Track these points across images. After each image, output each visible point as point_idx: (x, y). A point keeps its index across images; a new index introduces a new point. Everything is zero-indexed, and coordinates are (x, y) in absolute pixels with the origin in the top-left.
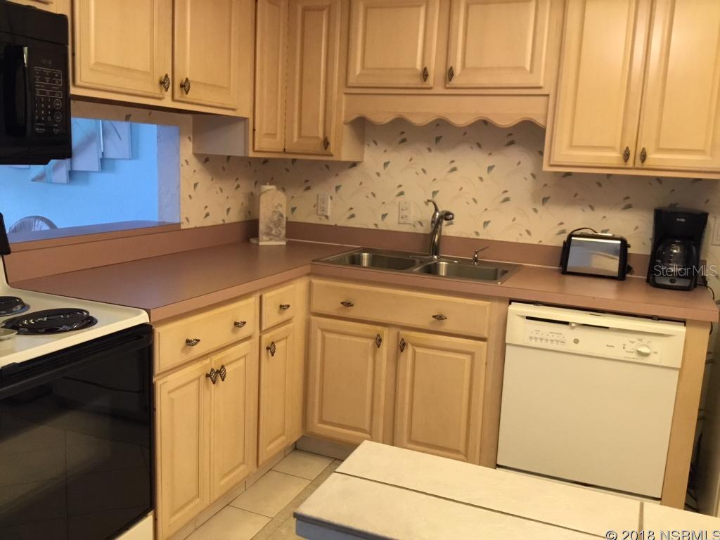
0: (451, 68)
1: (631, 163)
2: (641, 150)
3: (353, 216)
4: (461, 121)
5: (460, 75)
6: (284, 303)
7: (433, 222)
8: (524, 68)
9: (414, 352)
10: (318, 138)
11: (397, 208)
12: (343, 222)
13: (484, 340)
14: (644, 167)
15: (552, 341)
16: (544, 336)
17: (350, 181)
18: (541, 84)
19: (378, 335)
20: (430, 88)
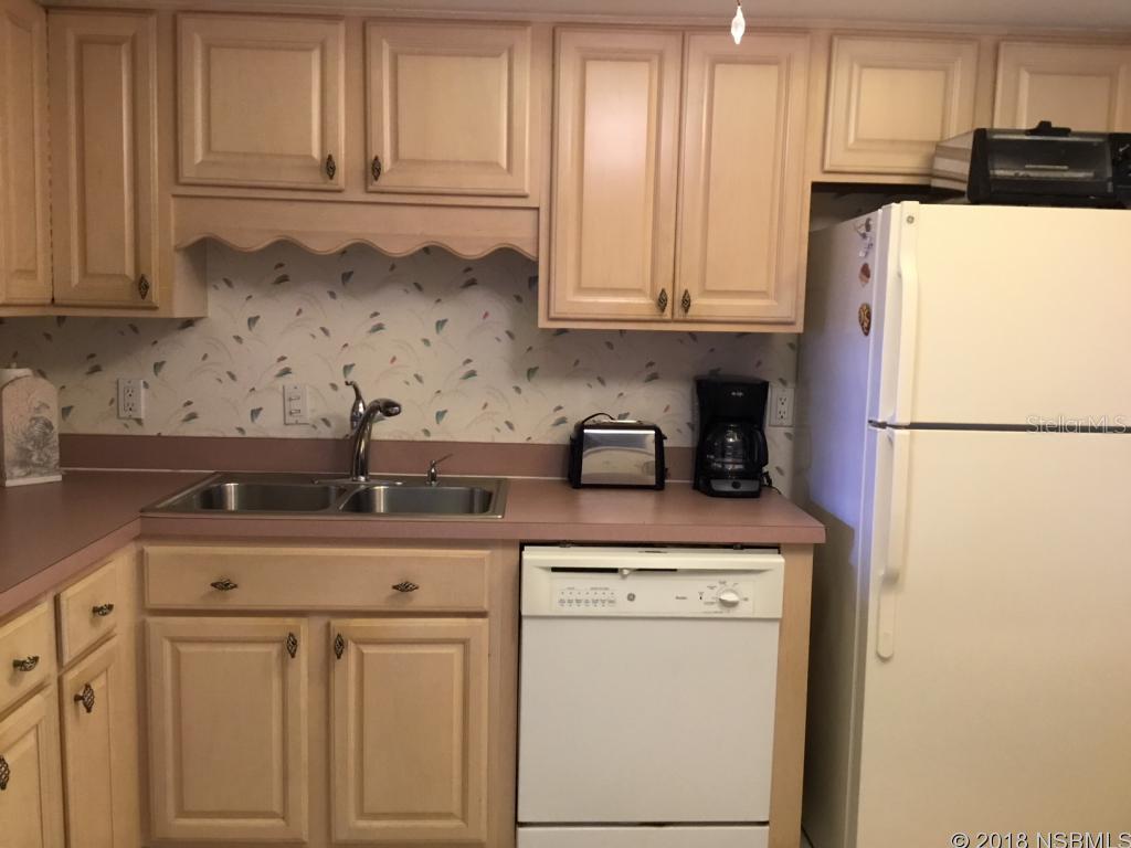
0: (376, 159)
1: (668, 314)
2: (683, 293)
3: (193, 416)
4: (397, 248)
5: (391, 171)
6: (101, 604)
7: (353, 419)
8: (498, 164)
9: (361, 656)
10: (123, 276)
11: (281, 397)
12: (173, 427)
13: (482, 615)
14: (688, 318)
15: (595, 602)
16: (582, 597)
17: (181, 354)
18: (527, 190)
19: (291, 635)
20: (340, 191)
